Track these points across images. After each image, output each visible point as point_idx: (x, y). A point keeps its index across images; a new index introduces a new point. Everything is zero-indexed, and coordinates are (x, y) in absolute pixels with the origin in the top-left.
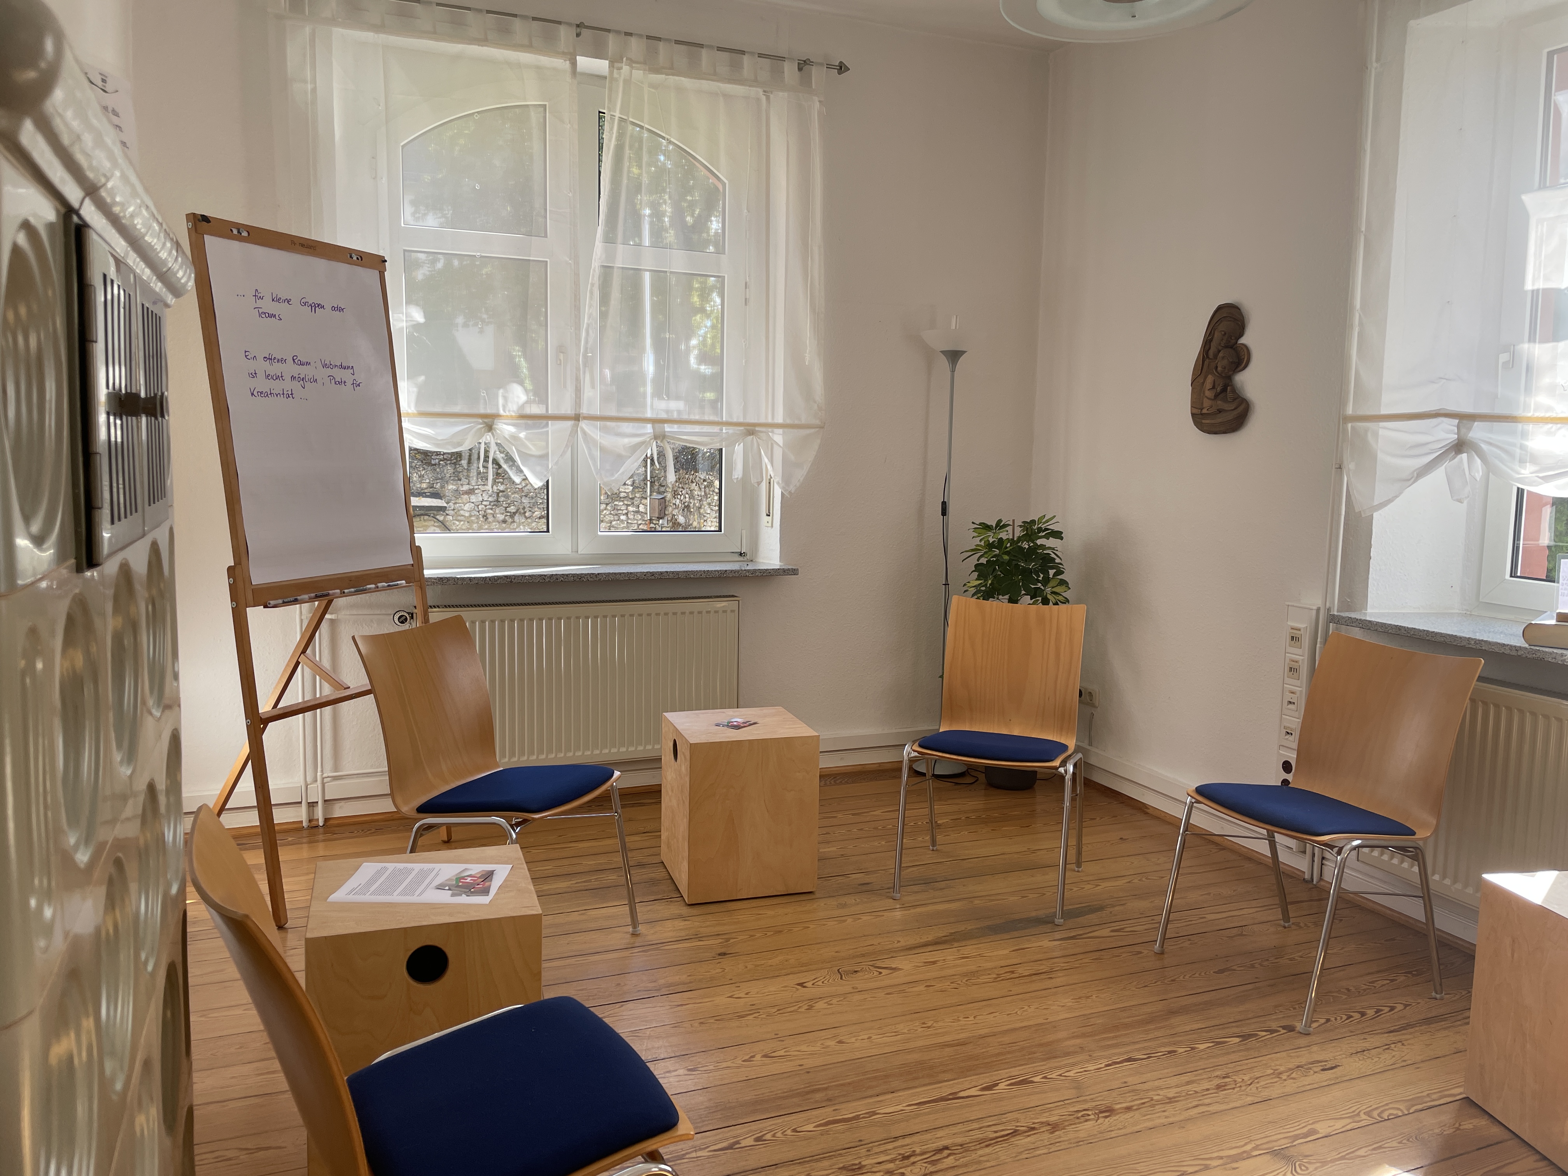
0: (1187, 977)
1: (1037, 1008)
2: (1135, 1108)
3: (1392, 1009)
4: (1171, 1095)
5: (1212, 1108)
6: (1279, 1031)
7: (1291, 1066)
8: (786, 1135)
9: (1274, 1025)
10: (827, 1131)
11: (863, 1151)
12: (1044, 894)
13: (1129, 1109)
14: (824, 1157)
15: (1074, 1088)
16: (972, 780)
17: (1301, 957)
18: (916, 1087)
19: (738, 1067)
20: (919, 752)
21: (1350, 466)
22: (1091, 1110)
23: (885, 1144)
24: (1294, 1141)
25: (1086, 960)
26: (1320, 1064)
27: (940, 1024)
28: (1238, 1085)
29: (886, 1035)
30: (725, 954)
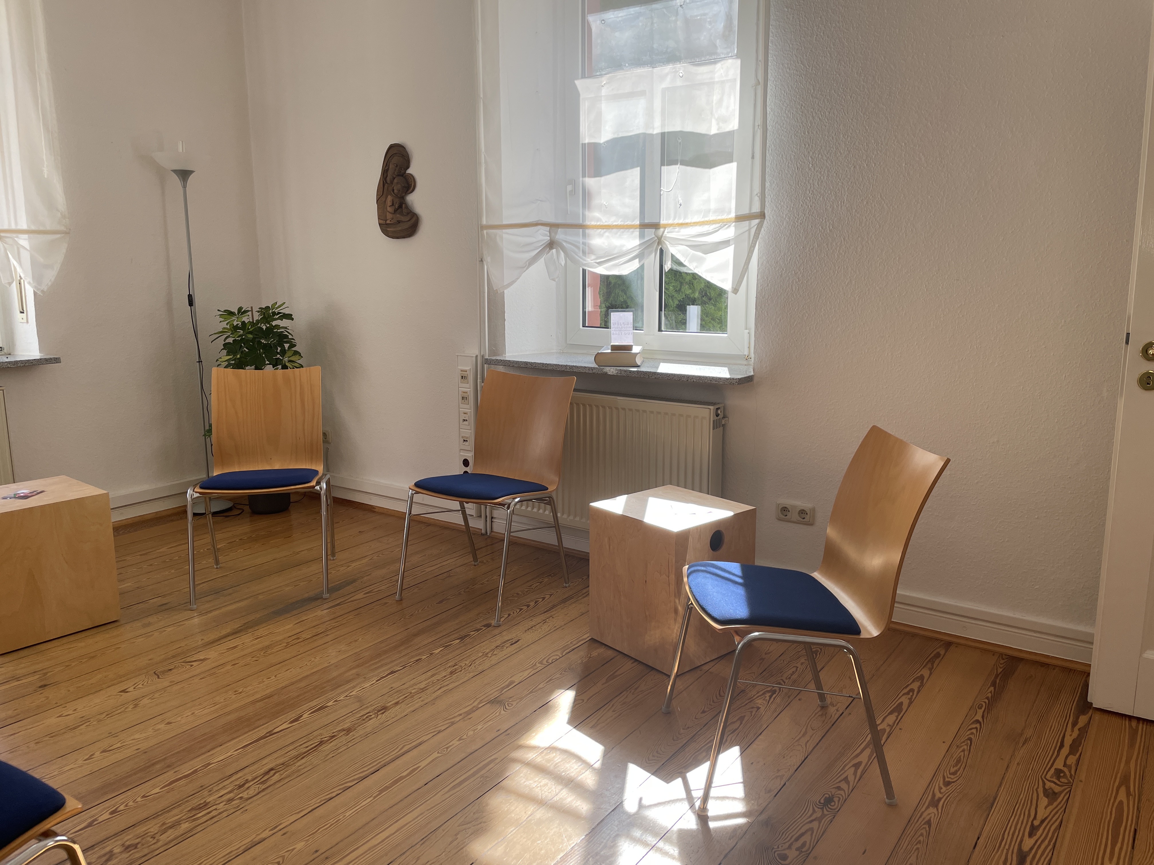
0: (420, 611)
1: (321, 658)
2: (400, 702)
3: (544, 598)
4: (422, 687)
5: (451, 686)
6: (482, 629)
7: (493, 647)
8: (137, 802)
9: (478, 626)
10: (172, 789)
11: (205, 793)
12: (311, 580)
13: (397, 703)
14: (174, 807)
15: (357, 702)
16: (239, 512)
17: (488, 581)
18: (239, 736)
19: (81, 766)
20: (200, 493)
21: (488, 259)
22: (372, 712)
23: (222, 782)
24: (502, 691)
25: (351, 617)
26: (509, 642)
27: (249, 688)
28: (463, 668)
29: (206, 708)
30: (45, 686)
